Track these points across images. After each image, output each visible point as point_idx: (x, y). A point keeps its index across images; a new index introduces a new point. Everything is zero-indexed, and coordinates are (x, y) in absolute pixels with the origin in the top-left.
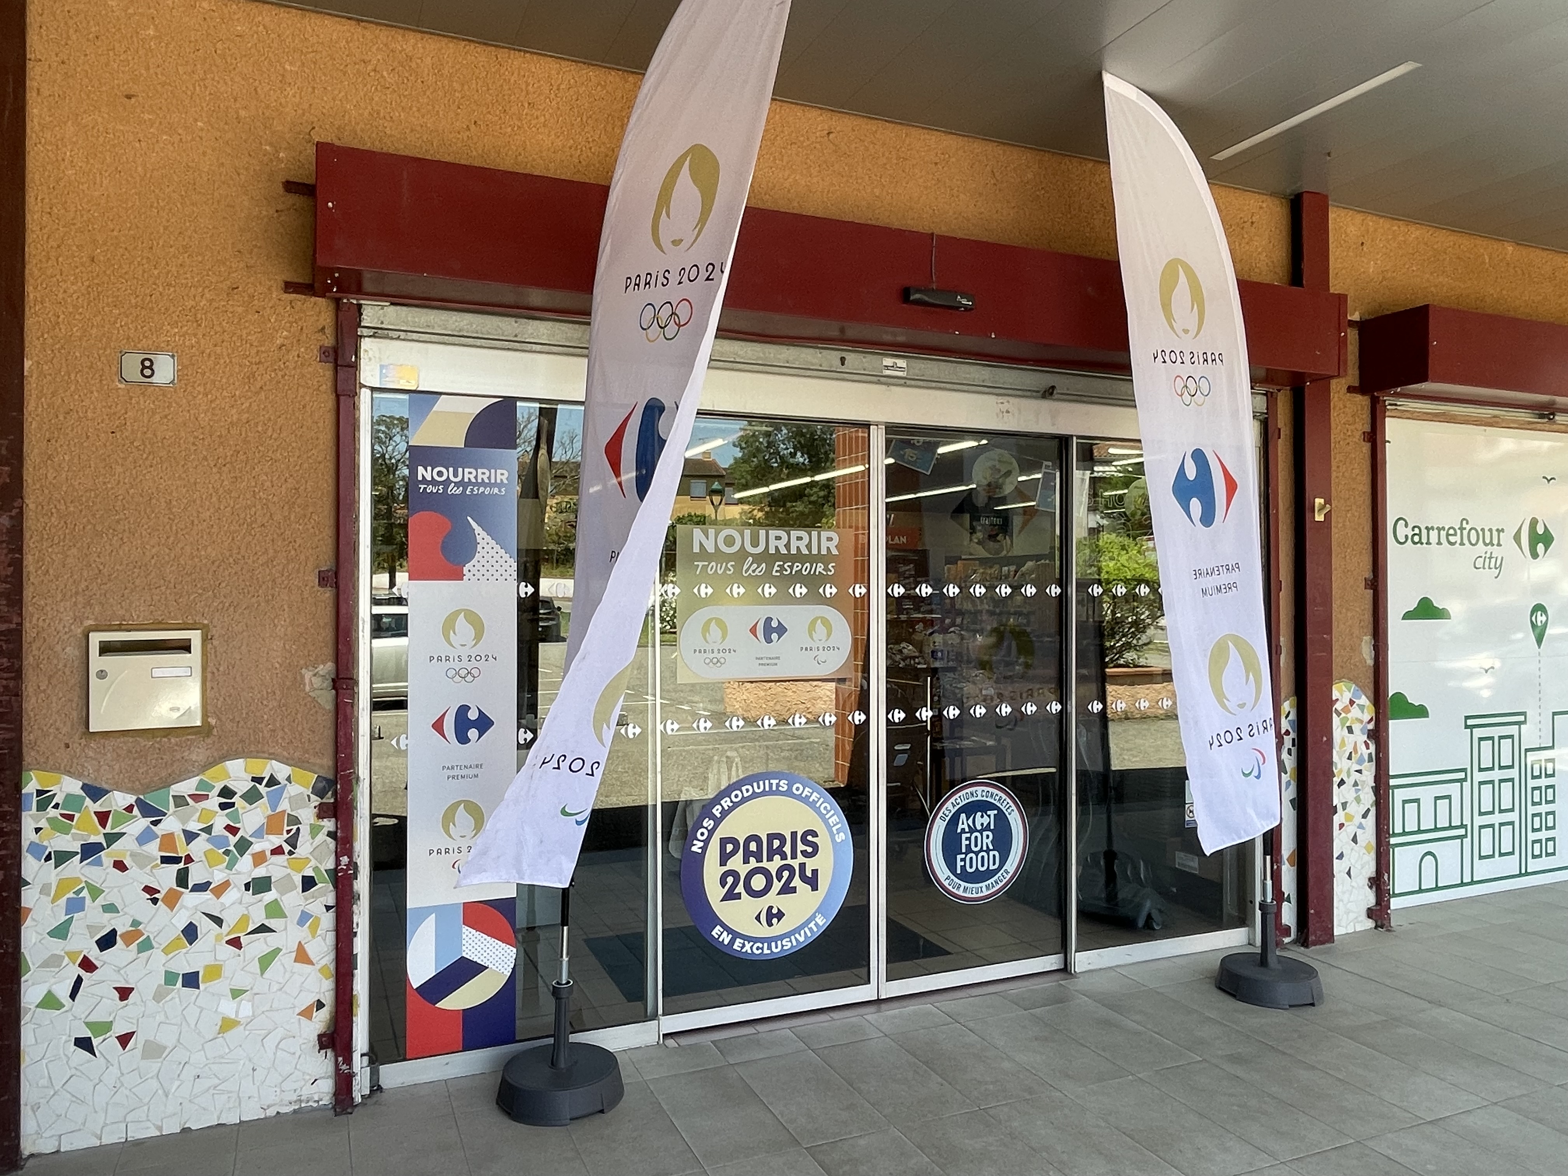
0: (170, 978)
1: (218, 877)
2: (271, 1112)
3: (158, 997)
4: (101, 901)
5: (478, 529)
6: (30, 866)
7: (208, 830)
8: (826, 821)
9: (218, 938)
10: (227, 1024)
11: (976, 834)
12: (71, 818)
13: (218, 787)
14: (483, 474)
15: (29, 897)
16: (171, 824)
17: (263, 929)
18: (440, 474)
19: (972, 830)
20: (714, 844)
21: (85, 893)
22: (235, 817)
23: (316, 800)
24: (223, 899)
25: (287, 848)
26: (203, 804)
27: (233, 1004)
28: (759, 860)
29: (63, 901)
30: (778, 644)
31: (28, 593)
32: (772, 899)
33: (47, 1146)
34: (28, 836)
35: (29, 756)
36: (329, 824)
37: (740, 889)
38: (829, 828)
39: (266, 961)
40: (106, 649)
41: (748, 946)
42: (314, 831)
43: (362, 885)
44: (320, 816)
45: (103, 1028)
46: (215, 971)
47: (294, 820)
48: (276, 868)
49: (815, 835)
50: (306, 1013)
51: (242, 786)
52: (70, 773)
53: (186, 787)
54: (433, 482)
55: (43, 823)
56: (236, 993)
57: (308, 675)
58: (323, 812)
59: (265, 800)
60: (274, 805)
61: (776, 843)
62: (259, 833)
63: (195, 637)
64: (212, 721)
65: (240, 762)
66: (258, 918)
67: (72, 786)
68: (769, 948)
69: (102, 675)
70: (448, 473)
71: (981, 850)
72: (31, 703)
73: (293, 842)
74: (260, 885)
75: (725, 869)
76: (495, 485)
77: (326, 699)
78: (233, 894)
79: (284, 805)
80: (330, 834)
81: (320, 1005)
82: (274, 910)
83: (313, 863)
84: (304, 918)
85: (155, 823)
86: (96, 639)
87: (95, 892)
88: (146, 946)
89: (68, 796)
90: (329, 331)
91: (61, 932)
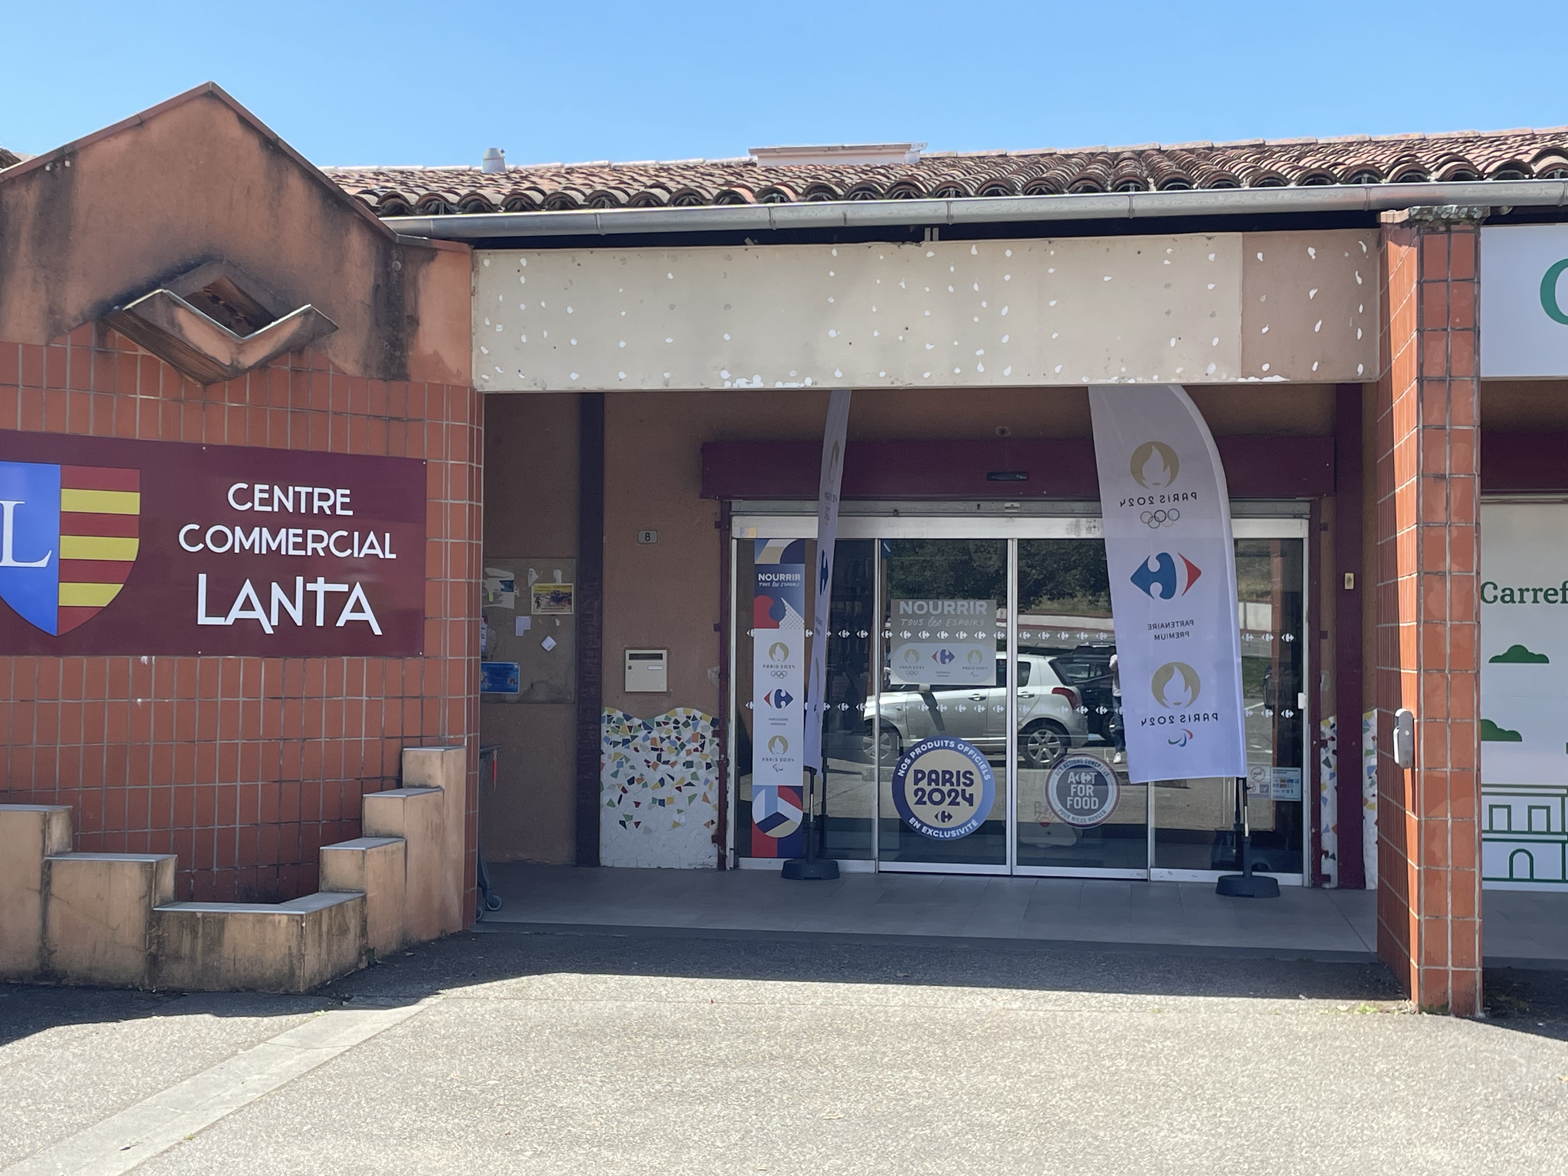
0: (654, 800)
1: (673, 759)
2: (692, 867)
3: (650, 808)
4: (629, 764)
5: (784, 602)
6: (605, 746)
7: (669, 738)
8: (978, 767)
9: (672, 785)
10: (676, 825)
11: (1081, 786)
12: (619, 727)
13: (673, 719)
14: (789, 577)
15: (604, 759)
16: (655, 734)
17: (690, 784)
18: (769, 577)
19: (1079, 783)
20: (911, 773)
21: (624, 760)
22: (679, 733)
23: (712, 729)
24: (675, 768)
25: (700, 749)
26: (667, 726)
27: (678, 816)
28: (937, 784)
29: (616, 762)
30: (949, 666)
31: (605, 634)
32: (945, 807)
33: (609, 864)
34: (604, 734)
35: (605, 701)
36: (717, 740)
37: (926, 799)
38: (980, 771)
39: (691, 798)
40: (632, 657)
41: (930, 831)
42: (711, 742)
43: (732, 769)
44: (713, 736)
45: (630, 818)
46: (671, 800)
47: (703, 737)
48: (695, 757)
49: (971, 774)
50: (707, 825)
51: (682, 720)
52: (619, 710)
53: (661, 718)
54: (766, 581)
55: (609, 729)
56: (680, 811)
57: (709, 672)
58: (715, 734)
59: (691, 727)
60: (695, 729)
61: (947, 776)
62: (689, 741)
63: (664, 653)
64: (671, 690)
65: (682, 709)
66: (688, 779)
67: (619, 714)
68: (943, 834)
69: (630, 668)
70: (772, 577)
71: (1085, 796)
72: (605, 679)
73: (702, 746)
74: (689, 764)
75: (917, 787)
76: (795, 582)
77: (716, 682)
78: (679, 767)
79: (699, 730)
80: (718, 745)
81: (713, 822)
82: (694, 776)
83: (711, 757)
84: (707, 781)
85: (649, 733)
86: (628, 652)
87: (628, 760)
88: (645, 785)
89: (618, 718)
90: (719, 514)
91: (615, 775)
